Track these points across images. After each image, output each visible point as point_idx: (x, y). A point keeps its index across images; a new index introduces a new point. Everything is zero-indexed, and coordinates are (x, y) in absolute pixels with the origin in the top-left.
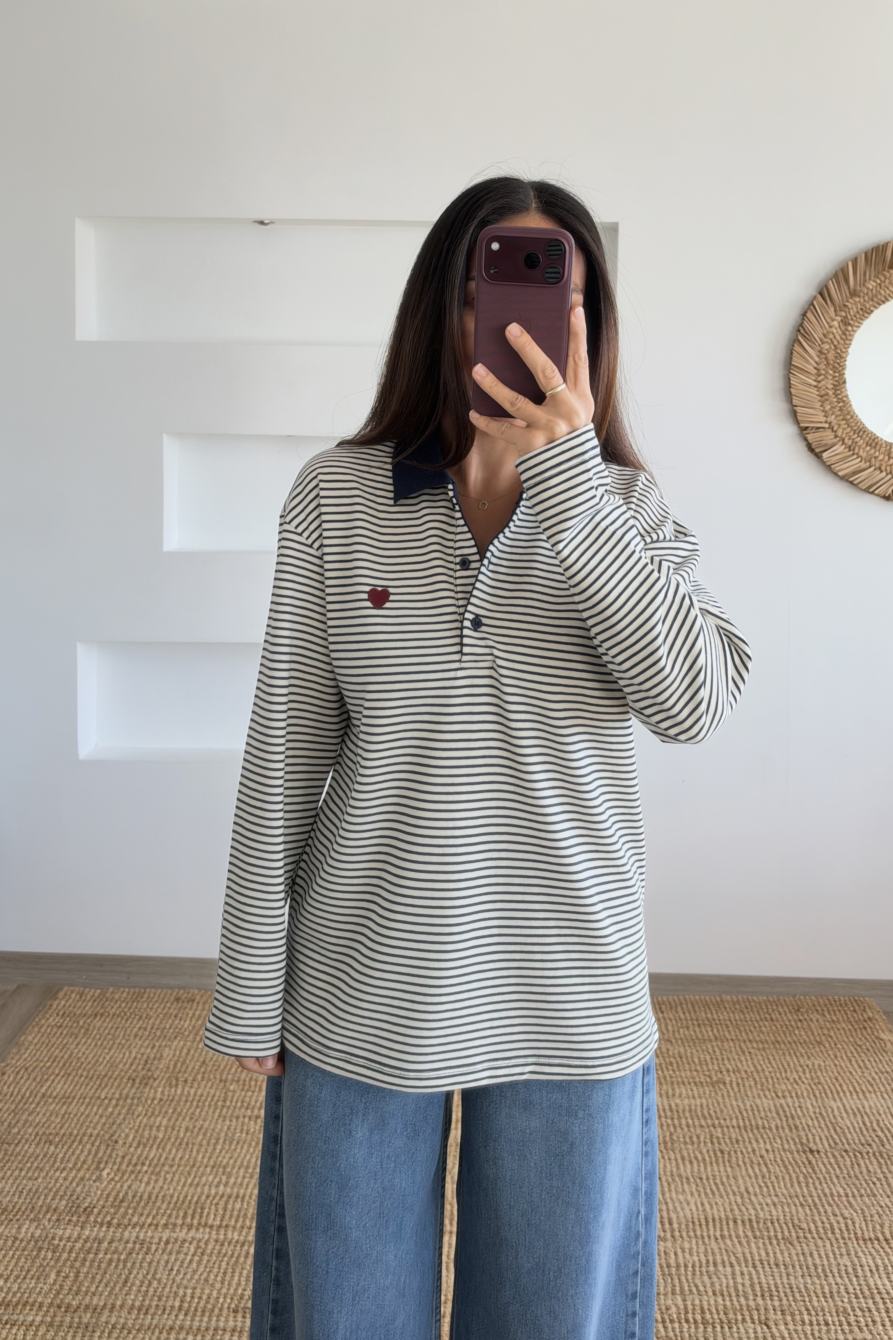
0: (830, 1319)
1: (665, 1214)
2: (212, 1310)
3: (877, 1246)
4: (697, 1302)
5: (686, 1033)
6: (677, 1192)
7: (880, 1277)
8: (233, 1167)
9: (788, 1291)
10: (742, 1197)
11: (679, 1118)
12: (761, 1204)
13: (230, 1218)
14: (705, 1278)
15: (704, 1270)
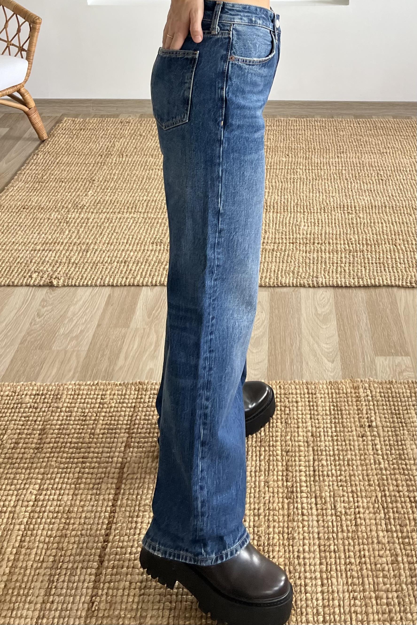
1: (353, 204)
2: (142, 243)
4: (364, 237)
5: (370, 132)
8: (151, 189)
9: (407, 233)
10: (389, 197)
12: (398, 201)
13: (149, 209)
14: (369, 228)
15: (369, 225)
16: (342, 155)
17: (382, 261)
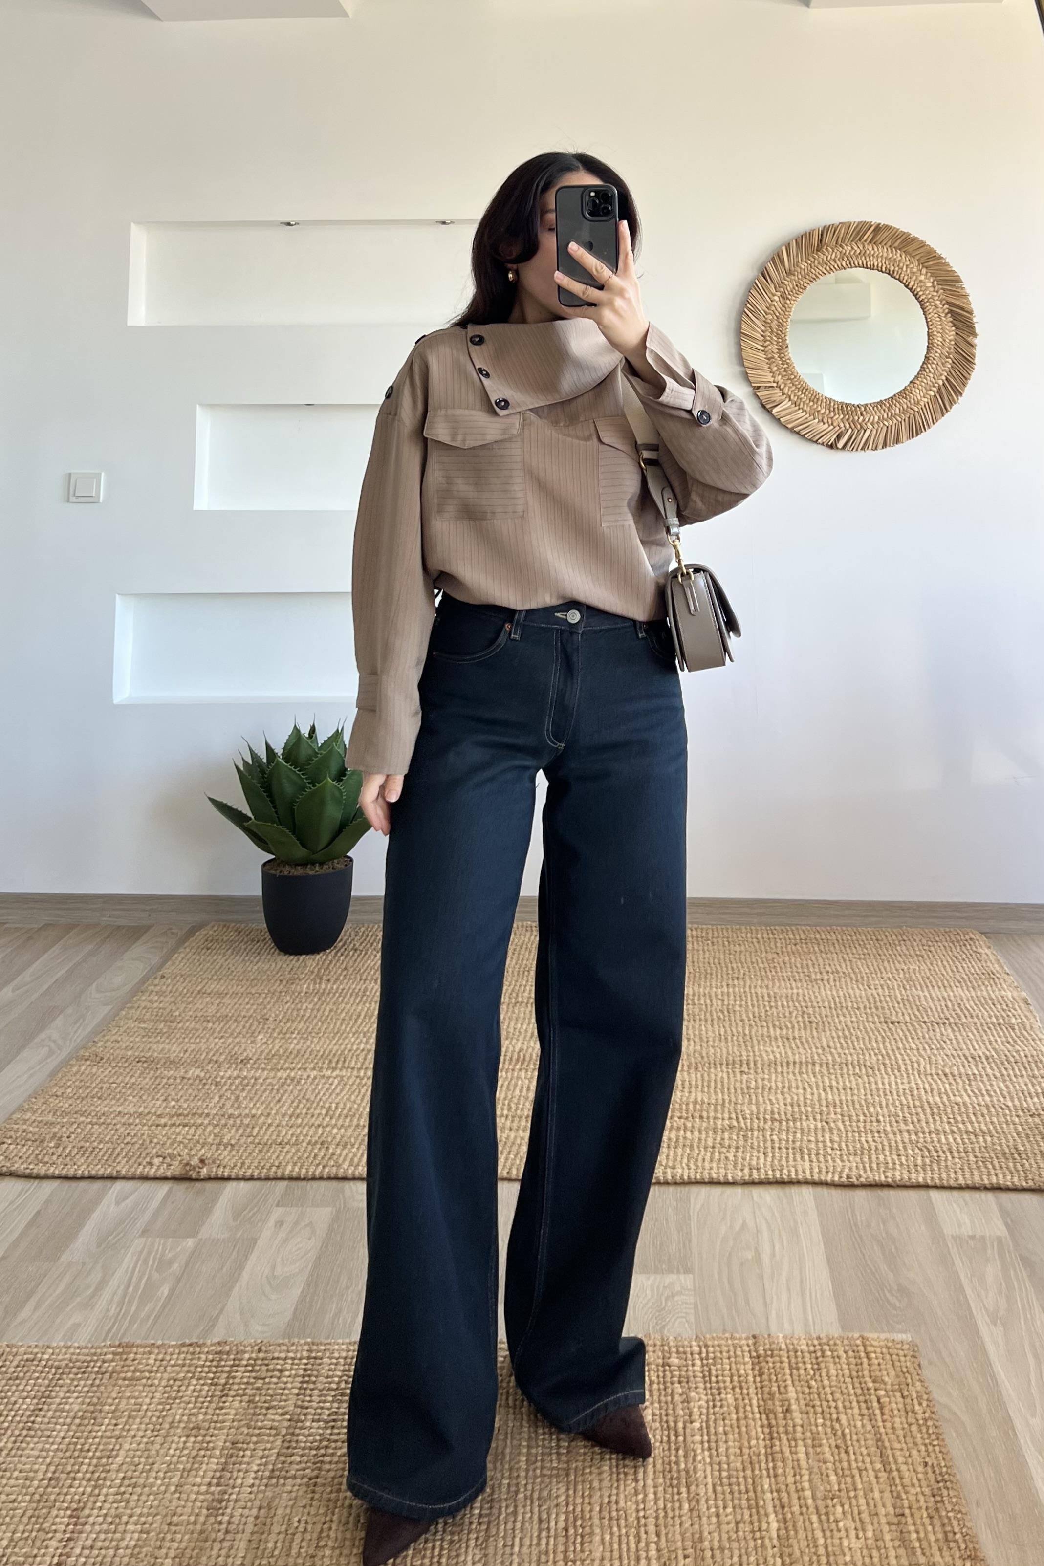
0: (881, 1118)
1: (751, 1058)
3: (935, 1077)
4: (769, 1108)
5: (793, 947)
6: (764, 1046)
7: (932, 1096)
9: (850, 1103)
10: (823, 1049)
11: (776, 1001)
12: (839, 1054)
14: (780, 1096)
15: (779, 1092)
16: (736, 982)
17: (798, 1144)
